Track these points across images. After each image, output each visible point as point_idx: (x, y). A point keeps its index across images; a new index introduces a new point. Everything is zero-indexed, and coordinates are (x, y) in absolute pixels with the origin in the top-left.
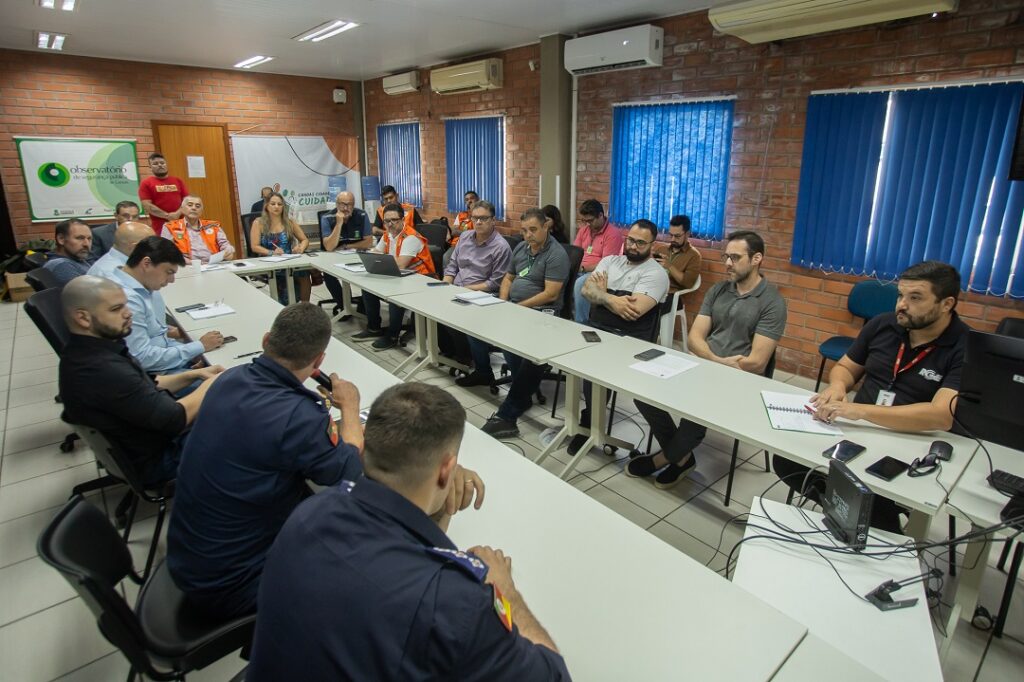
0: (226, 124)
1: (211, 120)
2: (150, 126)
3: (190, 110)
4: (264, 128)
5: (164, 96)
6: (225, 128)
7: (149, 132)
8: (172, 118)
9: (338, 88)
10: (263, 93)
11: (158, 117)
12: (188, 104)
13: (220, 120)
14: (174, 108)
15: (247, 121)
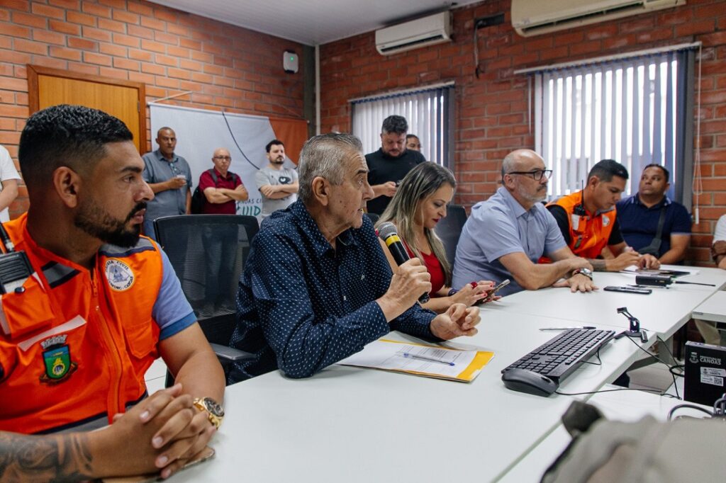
0: (144, 85)
1: (121, 76)
2: (25, 75)
3: (92, 56)
4: (194, 97)
5: (52, 27)
6: (141, 90)
7: (23, 85)
8: (62, 66)
9: (290, 51)
10: (196, 46)
11: (39, 62)
12: (90, 45)
13: (136, 78)
14: (66, 49)
15: (172, 83)
